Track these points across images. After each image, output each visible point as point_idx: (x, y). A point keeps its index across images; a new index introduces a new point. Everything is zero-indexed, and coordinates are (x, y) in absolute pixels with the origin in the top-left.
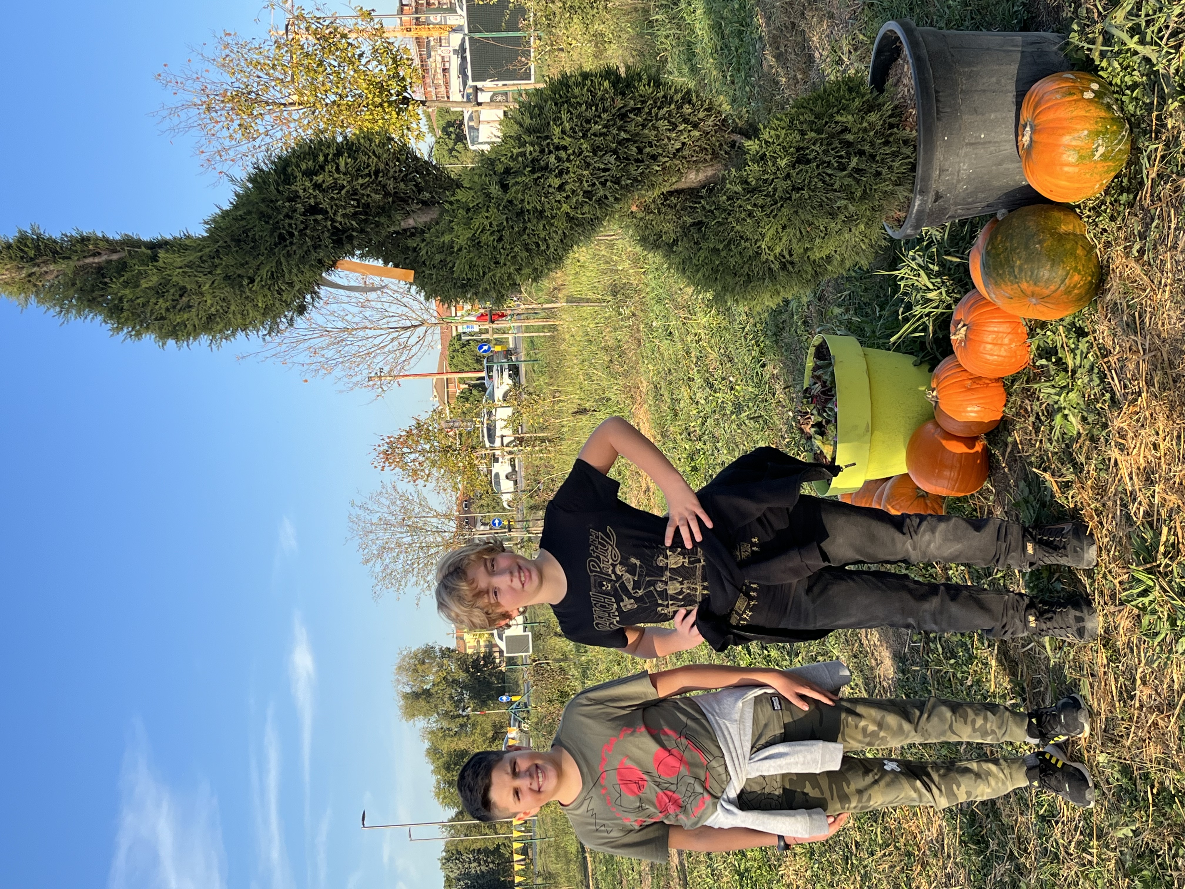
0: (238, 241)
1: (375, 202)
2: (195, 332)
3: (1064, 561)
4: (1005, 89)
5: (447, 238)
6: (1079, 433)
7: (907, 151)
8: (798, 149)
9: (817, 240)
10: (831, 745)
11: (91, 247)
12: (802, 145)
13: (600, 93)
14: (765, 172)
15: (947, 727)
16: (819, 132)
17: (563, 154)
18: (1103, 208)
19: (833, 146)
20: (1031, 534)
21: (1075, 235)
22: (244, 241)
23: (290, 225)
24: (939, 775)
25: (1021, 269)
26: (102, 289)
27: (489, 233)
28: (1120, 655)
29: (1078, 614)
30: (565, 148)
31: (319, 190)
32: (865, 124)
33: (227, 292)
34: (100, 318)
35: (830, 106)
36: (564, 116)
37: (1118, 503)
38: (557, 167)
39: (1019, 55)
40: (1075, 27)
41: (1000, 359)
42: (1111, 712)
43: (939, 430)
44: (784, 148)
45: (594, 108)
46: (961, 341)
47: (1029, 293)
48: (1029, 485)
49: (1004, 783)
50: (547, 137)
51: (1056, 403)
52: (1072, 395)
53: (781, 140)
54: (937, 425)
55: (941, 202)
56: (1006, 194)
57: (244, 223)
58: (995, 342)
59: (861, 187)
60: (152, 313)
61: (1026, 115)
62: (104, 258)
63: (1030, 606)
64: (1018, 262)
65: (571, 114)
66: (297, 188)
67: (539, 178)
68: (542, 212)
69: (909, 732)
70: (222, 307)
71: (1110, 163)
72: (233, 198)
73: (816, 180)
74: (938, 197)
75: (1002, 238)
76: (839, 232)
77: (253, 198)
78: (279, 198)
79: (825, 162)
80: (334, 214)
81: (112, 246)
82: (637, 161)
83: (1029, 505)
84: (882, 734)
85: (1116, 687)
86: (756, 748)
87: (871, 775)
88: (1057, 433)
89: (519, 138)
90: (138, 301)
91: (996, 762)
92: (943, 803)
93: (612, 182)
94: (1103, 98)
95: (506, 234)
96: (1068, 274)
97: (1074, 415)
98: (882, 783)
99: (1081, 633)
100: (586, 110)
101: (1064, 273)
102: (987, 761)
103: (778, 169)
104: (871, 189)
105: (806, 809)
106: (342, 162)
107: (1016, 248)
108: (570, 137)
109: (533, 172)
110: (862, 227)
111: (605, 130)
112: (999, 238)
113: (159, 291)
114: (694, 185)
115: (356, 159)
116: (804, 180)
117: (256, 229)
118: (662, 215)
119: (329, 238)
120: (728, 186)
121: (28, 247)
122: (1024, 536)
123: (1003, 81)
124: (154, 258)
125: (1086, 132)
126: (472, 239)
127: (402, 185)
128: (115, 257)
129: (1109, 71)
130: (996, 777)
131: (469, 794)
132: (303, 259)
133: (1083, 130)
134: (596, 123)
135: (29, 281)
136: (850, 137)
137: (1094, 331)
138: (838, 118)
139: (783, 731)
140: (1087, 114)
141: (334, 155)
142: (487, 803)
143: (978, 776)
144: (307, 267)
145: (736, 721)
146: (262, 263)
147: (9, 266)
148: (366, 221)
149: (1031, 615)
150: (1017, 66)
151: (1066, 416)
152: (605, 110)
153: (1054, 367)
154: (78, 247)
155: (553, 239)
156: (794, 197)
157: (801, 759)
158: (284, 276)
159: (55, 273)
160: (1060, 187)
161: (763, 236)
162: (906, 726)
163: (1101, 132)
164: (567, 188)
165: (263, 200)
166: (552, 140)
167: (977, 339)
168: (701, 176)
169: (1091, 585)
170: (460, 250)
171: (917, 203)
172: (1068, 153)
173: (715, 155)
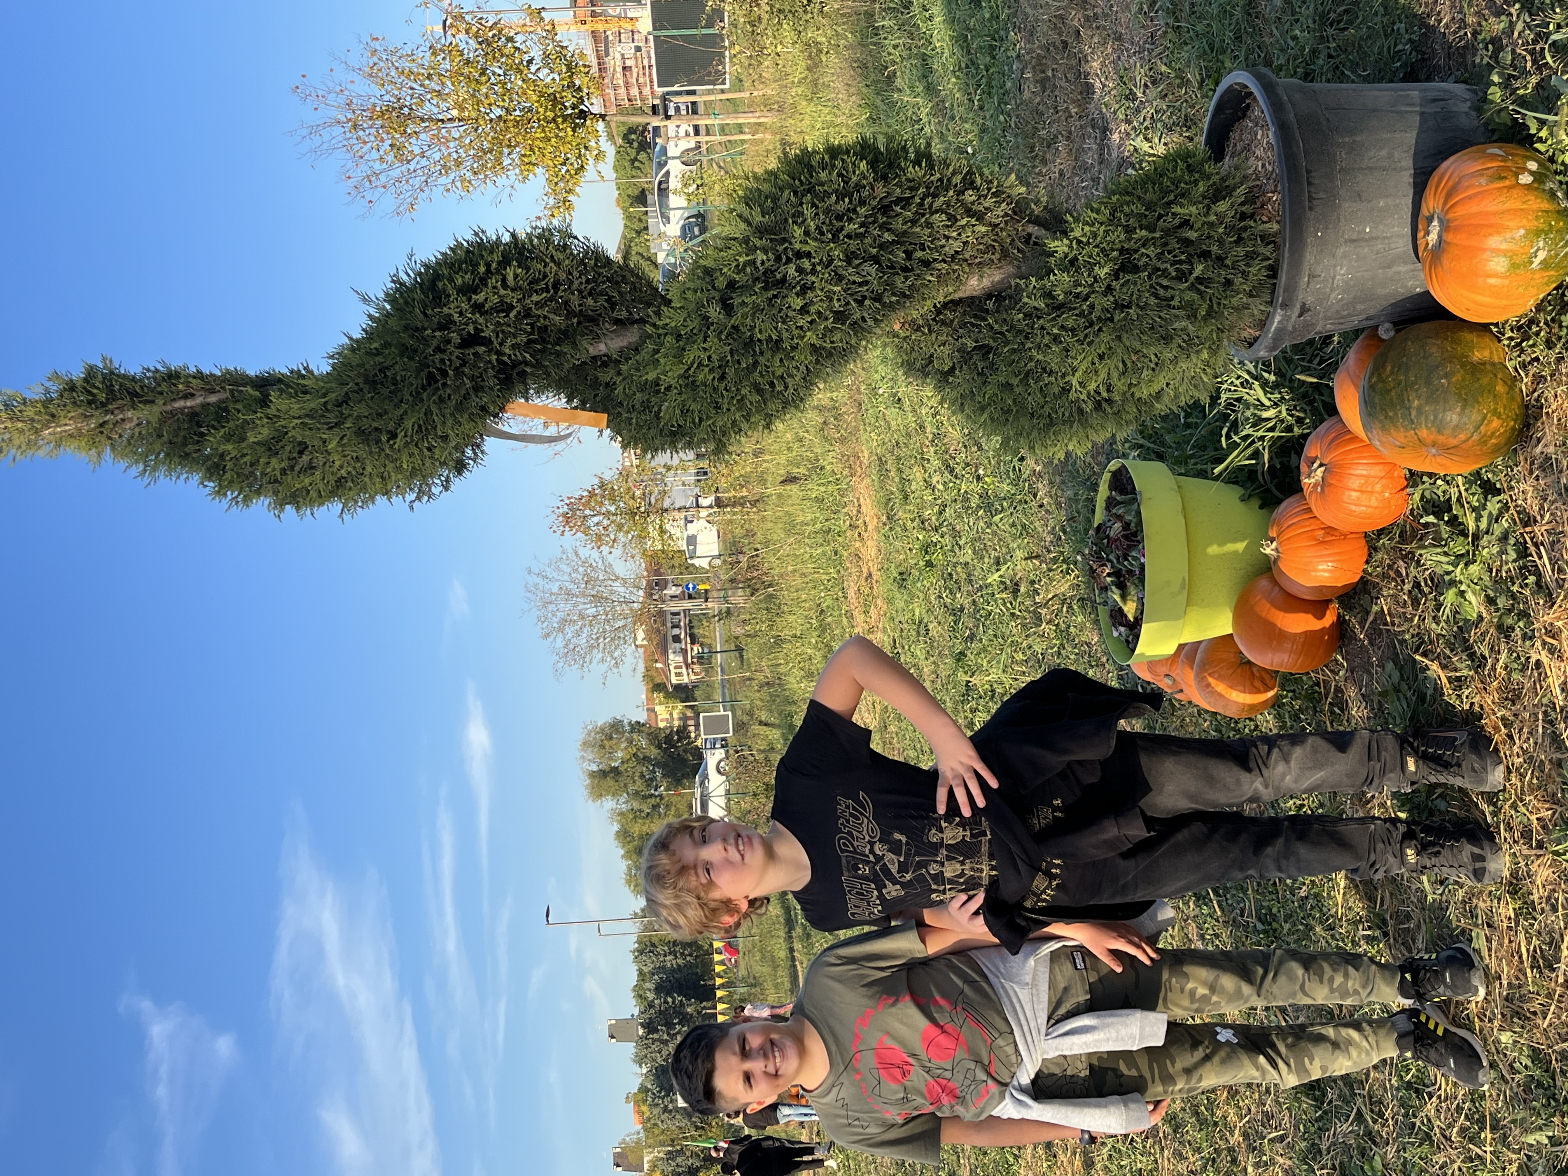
0: (373, 384)
1: (554, 325)
2: (321, 498)
3: (1458, 782)
4: (1399, 165)
5: (652, 376)
6: (1480, 618)
7: (1267, 251)
8: (1122, 251)
9: (1145, 373)
10: (1151, 1016)
11: (180, 386)
12: (1126, 246)
13: (854, 179)
14: (1077, 284)
15: (1297, 987)
16: (1151, 229)
17: (806, 264)
18: (1535, 329)
19: (1169, 248)
20: (1411, 745)
21: (1493, 364)
22: (382, 383)
23: (442, 361)
24: (1287, 1046)
25: (1419, 410)
26: (198, 442)
27: (707, 369)
28: (1534, 909)
29: (1477, 851)
30: (809, 255)
31: (479, 312)
32: (1213, 218)
33: (362, 451)
34: (196, 478)
35: (1166, 192)
36: (808, 212)
37: (1541, 717)
38: (798, 283)
39: (1418, 118)
40: (1495, 78)
41: (1370, 510)
42: (1517, 978)
43: (1277, 589)
44: (1103, 250)
45: (847, 200)
46: (1316, 485)
47: (1429, 442)
48: (1401, 669)
49: (1368, 1054)
50: (784, 240)
51: (1448, 573)
52: (1474, 569)
53: (1099, 239)
54: (1275, 582)
55: (1307, 317)
56: (1392, 305)
57: (379, 359)
58: (1364, 489)
59: (1205, 301)
60: (263, 474)
61: (1431, 203)
62: (199, 400)
63: (1409, 836)
64: (1416, 402)
65: (817, 207)
66: (451, 311)
67: (775, 296)
68: (780, 341)
69: (1249, 996)
70: (355, 468)
71: (1552, 273)
72: (365, 322)
73: (1147, 295)
74: (1304, 310)
75: (1393, 368)
76: (1175, 360)
77: (392, 323)
78: (426, 325)
79: (1158, 270)
80: (501, 345)
81: (207, 382)
82: (905, 269)
83: (1401, 696)
84: (1215, 999)
85: (1528, 950)
86: (1055, 1019)
87: (1201, 1049)
88: (1447, 610)
89: (746, 241)
90: (245, 459)
91: (1357, 1026)
92: (1292, 1081)
93: (871, 298)
94: (1544, 183)
95: (731, 372)
96: (1484, 418)
97: (1474, 593)
98: (1216, 1059)
99: (1479, 874)
100: (836, 203)
101: (1479, 418)
102: (1347, 1025)
103: (1096, 281)
104: (1219, 304)
105: (1120, 1094)
106: (510, 273)
107: (1414, 383)
108: (816, 239)
109: (766, 288)
110: (1205, 355)
111: (862, 230)
112: (1389, 368)
113: (271, 447)
114: (975, 293)
115: (528, 269)
116: (1132, 295)
117: (397, 367)
118: (934, 335)
119: (495, 377)
120: (1026, 300)
121: (98, 388)
122: (1402, 748)
123: (1396, 154)
124: (264, 402)
125: (1522, 232)
126: (685, 376)
127: (590, 301)
128: (213, 399)
129: (1549, 142)
130: (1358, 1046)
131: (686, 1081)
132: (460, 407)
133: (1518, 228)
134: (850, 220)
135: (102, 433)
136: (1192, 235)
137: (1511, 488)
138: (1177, 209)
139: (1088, 997)
140: (1525, 206)
141: (499, 263)
142: (710, 1093)
143: (1335, 1045)
144: (466, 416)
145: (1027, 984)
146: (406, 412)
147: (73, 414)
148: (543, 351)
149: (1409, 847)
150: (1415, 133)
151: (1462, 593)
152: (862, 203)
153: (1448, 529)
154: (164, 387)
155: (791, 376)
156: (1117, 318)
157: (1114, 1034)
158: (435, 428)
159: (136, 421)
160: (1481, 305)
161: (1074, 370)
162: (1246, 989)
163: (1542, 230)
164: (813, 309)
165: (406, 328)
166: (791, 243)
167: (1340, 485)
168: (986, 282)
169: (1495, 814)
170: (668, 388)
171: (1277, 319)
172: (1496, 260)
173: (1005, 254)
